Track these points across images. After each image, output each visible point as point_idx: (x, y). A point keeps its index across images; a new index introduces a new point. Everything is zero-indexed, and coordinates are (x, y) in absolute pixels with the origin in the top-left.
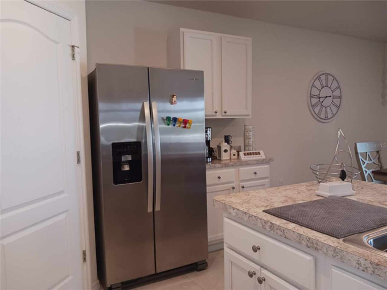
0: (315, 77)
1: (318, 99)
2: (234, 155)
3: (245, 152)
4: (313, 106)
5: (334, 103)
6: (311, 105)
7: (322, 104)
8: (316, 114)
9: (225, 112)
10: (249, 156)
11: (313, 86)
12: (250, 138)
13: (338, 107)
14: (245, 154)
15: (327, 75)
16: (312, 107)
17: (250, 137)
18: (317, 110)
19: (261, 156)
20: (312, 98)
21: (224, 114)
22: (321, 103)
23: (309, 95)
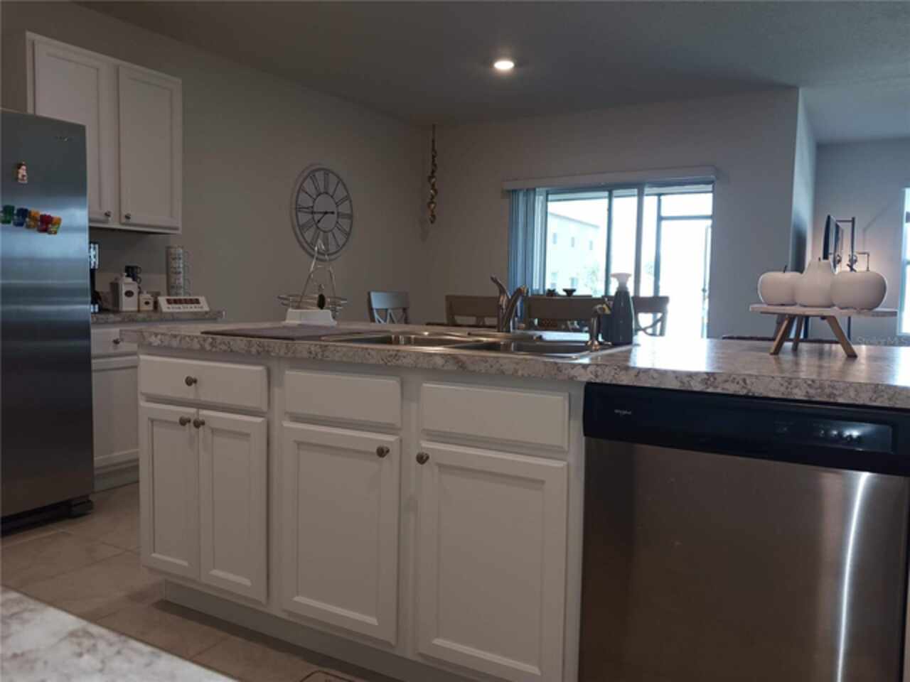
0: (305, 174)
1: (310, 216)
2: (147, 303)
3: (168, 298)
4: (302, 227)
5: (340, 227)
6: (299, 225)
7: (320, 225)
8: (306, 242)
9: (128, 217)
10: (177, 306)
11: (301, 189)
12: (180, 273)
13: (348, 234)
14: (169, 302)
15: (327, 172)
16: (299, 228)
17: (178, 270)
18: (309, 235)
19: (202, 307)
20: (300, 211)
21: (124, 220)
22: (316, 224)
23: (294, 206)
